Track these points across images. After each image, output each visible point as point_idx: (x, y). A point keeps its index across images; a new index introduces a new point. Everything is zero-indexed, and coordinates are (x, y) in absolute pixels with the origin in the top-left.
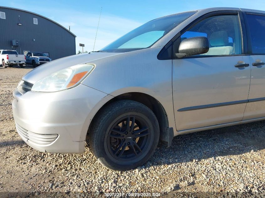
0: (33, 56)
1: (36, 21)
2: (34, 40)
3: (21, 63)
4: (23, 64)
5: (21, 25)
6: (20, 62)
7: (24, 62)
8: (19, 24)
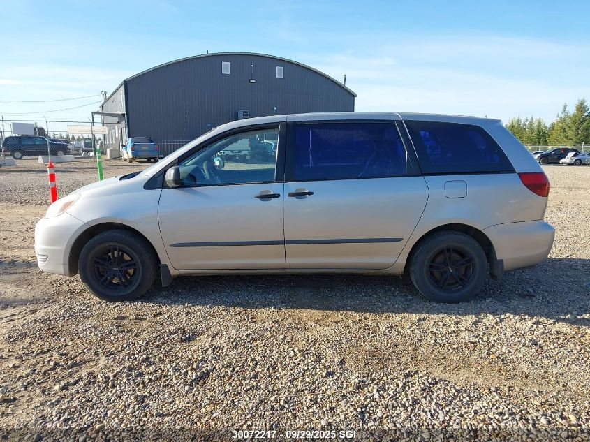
0: (265, 141)
1: (280, 73)
2: (275, 108)
3: (243, 153)
4: (245, 155)
5: (254, 81)
6: (240, 151)
7: (246, 152)
8: (252, 81)
